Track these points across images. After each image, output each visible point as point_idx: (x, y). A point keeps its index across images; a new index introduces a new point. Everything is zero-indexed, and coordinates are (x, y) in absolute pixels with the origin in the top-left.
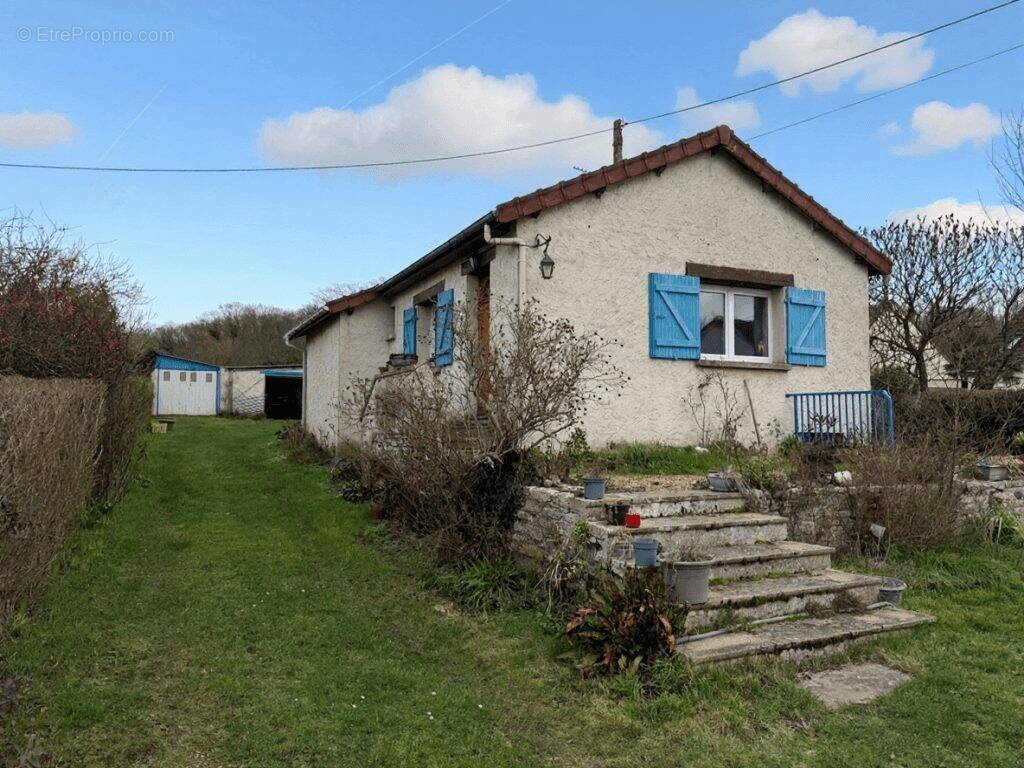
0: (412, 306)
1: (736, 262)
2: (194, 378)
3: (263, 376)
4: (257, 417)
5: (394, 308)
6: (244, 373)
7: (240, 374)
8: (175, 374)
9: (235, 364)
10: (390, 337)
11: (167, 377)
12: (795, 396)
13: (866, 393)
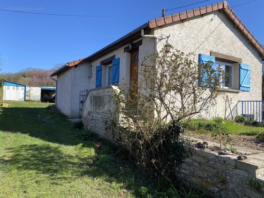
0: (100, 65)
1: (225, 52)
2: (17, 89)
3: (40, 88)
4: (37, 102)
5: (91, 66)
6: (34, 88)
7: (32, 88)
8: (11, 87)
9: (31, 84)
10: (90, 76)
11: (8, 88)
12: (242, 101)
13: (260, 101)
